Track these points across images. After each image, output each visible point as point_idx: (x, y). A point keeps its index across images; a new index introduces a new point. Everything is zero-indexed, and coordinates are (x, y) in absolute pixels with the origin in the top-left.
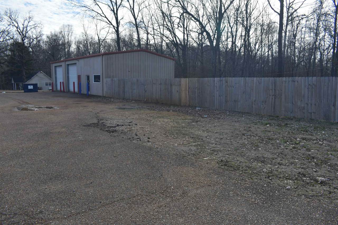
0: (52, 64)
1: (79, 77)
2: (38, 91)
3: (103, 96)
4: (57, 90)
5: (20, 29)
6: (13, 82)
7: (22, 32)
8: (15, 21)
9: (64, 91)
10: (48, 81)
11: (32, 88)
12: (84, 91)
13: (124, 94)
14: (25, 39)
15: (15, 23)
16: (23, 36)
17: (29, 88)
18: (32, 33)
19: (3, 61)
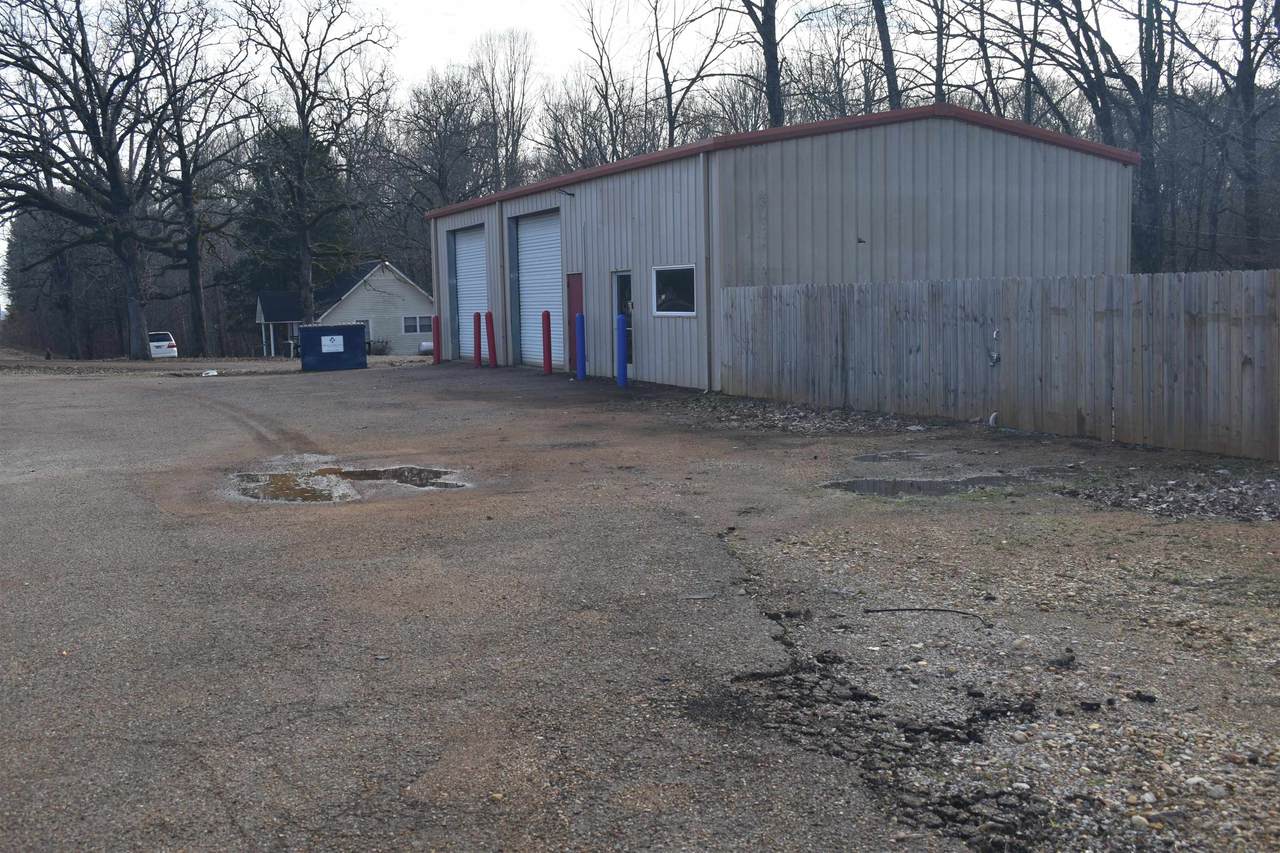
0: (436, 219)
1: (574, 285)
2: (370, 359)
3: (710, 391)
4: (460, 357)
5: (290, 61)
6: (260, 319)
7: (299, 75)
8: (267, 21)
9: (493, 364)
10: (419, 310)
11: (341, 349)
12: (602, 360)
13: (845, 380)
14: (312, 108)
15: (267, 30)
16: (304, 93)
17: (325, 350)
18: (346, 78)
19: (220, 219)
